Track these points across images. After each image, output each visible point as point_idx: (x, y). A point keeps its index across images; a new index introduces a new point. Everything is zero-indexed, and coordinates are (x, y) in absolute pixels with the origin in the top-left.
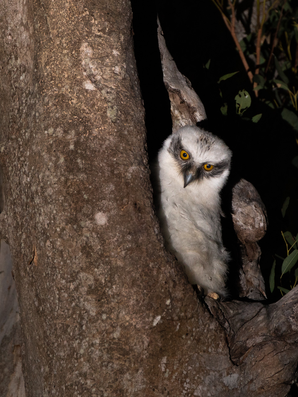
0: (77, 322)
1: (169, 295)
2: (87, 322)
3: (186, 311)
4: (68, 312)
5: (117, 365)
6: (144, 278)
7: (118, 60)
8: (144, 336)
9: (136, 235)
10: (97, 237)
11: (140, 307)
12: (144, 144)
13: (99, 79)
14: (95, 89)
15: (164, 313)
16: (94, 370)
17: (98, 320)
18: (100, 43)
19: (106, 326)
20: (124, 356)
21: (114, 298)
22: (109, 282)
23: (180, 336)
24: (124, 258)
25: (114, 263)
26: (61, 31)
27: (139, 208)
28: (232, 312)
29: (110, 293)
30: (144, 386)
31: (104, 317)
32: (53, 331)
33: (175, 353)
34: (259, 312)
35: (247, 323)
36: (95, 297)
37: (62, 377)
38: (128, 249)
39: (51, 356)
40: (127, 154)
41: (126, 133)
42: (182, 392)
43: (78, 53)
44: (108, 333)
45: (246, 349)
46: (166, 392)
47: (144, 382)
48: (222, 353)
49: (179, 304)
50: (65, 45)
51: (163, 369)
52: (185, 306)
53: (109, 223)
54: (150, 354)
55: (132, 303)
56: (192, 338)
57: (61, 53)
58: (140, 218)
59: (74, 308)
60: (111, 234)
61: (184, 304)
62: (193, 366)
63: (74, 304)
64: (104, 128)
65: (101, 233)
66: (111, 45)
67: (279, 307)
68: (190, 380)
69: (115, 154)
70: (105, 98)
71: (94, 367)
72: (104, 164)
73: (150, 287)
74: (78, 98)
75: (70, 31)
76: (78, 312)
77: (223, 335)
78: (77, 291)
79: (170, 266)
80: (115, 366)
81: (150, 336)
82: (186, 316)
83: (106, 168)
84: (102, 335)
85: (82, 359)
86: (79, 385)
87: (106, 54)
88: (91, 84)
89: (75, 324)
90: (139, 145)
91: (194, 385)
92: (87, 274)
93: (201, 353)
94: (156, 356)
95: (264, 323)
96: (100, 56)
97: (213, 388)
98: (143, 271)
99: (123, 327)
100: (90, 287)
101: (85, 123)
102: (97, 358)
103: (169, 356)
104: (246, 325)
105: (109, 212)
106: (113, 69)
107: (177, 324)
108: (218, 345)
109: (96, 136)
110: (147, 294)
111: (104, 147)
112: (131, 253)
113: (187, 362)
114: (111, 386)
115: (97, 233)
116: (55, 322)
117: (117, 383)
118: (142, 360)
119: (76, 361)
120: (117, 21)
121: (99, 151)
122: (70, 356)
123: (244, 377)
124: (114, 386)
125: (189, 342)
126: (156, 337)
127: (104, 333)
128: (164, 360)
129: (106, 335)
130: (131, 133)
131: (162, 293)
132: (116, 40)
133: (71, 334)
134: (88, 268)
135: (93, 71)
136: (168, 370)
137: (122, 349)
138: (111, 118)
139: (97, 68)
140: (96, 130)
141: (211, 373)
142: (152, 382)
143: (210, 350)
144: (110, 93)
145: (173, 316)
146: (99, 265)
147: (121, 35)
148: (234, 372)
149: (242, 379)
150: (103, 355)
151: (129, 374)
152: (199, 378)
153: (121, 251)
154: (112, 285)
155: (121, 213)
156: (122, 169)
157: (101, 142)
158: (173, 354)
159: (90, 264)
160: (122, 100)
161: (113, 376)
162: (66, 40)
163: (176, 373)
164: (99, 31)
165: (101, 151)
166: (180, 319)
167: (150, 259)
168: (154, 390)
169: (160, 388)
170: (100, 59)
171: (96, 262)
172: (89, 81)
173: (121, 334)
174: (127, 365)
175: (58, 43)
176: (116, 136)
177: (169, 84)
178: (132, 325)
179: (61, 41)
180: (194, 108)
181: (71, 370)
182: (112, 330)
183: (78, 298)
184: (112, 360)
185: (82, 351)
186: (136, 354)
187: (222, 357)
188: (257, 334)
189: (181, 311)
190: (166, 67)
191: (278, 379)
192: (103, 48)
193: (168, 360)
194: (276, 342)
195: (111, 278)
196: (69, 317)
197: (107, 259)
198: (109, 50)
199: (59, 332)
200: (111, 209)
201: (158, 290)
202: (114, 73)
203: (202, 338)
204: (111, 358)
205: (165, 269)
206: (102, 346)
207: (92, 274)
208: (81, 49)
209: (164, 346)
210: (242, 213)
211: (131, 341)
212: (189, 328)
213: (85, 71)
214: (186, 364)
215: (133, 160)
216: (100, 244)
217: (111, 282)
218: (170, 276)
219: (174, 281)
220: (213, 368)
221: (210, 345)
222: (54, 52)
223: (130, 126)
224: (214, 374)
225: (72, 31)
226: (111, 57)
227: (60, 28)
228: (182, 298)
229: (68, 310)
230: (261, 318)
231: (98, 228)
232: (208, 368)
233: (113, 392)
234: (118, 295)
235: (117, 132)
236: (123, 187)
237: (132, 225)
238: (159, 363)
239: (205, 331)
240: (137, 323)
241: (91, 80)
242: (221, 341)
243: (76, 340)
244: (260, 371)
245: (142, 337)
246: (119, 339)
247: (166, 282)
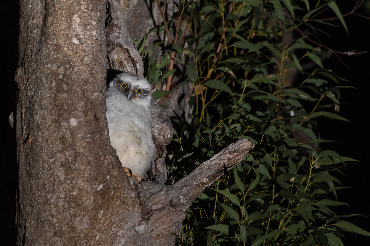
0: (52, 183)
1: (109, 173)
2: (58, 183)
3: (118, 184)
4: (47, 176)
5: (73, 211)
6: (95, 161)
7: (95, 28)
8: (91, 196)
9: (93, 135)
10: (70, 133)
11: (91, 178)
12: (105, 80)
13: (82, 38)
14: (79, 43)
15: (105, 183)
16: (59, 213)
17: (64, 183)
18: (85, 16)
19: (69, 187)
20: (77, 206)
21: (76, 171)
22: (74, 161)
23: (113, 199)
24: (85, 147)
25: (78, 149)
26: (62, 6)
27: (97, 118)
28: (145, 187)
29: (74, 167)
30: (88, 226)
31: (69, 181)
32: (36, 186)
33: (109, 208)
34: (161, 189)
35: (154, 195)
36: (64, 169)
37: (39, 215)
38: (87, 143)
39: (33, 201)
40: (94, 85)
41: (94, 72)
42: (110, 232)
43: (71, 21)
44: (70, 192)
45: (151, 211)
46: (101, 231)
47: (88, 224)
48: (136, 212)
49: (115, 179)
50: (64, 15)
51: (100, 217)
52: (118, 181)
53: (78, 125)
54: (93, 207)
55: (86, 175)
56: (120, 200)
57: (61, 19)
58: (97, 124)
59: (51, 174)
60: (78, 132)
61: (118, 179)
62: (119, 217)
63: (51, 172)
64: (82, 68)
65: (73, 131)
66: (92, 18)
67: (174, 187)
68: (116, 226)
69: (86, 84)
70: (84, 50)
71: (59, 211)
72: (79, 90)
73: (98, 167)
74: (68, 47)
75: (68, 7)
76: (53, 177)
77: (138, 201)
78: (54, 164)
79: (112, 155)
80: (72, 212)
81: (95, 196)
82: (118, 187)
83: (80, 92)
84: (66, 192)
85: (52, 206)
86: (49, 221)
87: (88, 23)
88: (77, 40)
89: (50, 184)
90: (102, 80)
91: (118, 229)
92: (61, 155)
93: (124, 210)
94: (97, 209)
95: (164, 196)
96: (84, 24)
97: (129, 232)
98: (95, 156)
99: (80, 189)
100: (62, 162)
101: (71, 63)
102: (61, 206)
103: (104, 210)
104: (153, 196)
105: (79, 118)
106: (91, 32)
107: (112, 191)
108: (135, 206)
109: (76, 72)
110: (96, 171)
111: (80, 79)
112: (89, 145)
113: (115, 215)
114: (68, 224)
115: (70, 130)
116: (38, 181)
117: (72, 222)
118: (88, 210)
119: (48, 206)
120: (97, 4)
121: (77, 81)
122: (45, 203)
123: (149, 228)
124: (70, 224)
125: (118, 203)
126: (99, 197)
127: (67, 191)
128: (102, 212)
129: (68, 193)
130: (97, 73)
131: (105, 171)
132: (95, 15)
133: (47, 190)
134: (62, 151)
135: (79, 32)
136: (103, 218)
137: (77, 202)
138: (86, 62)
139: (81, 31)
140: (76, 68)
141: (129, 223)
142: (93, 224)
143: (130, 209)
144: (88, 47)
145: (110, 186)
146: (69, 150)
147: (98, 12)
148: (143, 224)
149: (147, 228)
150: (65, 205)
151: (80, 218)
152: (121, 225)
153: (83, 143)
154: (75, 163)
155: (86, 120)
156: (89, 94)
157: (79, 76)
158: (107, 209)
159: (64, 149)
160: (94, 52)
161: (70, 218)
162: (65, 12)
163: (108, 221)
164: (85, 8)
165: (78, 81)
166: (114, 188)
167: (100, 150)
168: (93, 229)
169: (97, 228)
170: (84, 26)
171: (67, 148)
172: (76, 38)
173: (77, 193)
174: (79, 212)
175: (60, 13)
176: (88, 73)
177: (123, 45)
178: (84, 188)
179: (61, 12)
180: (136, 61)
181: (45, 211)
182: (72, 190)
183: (54, 169)
184: (70, 208)
185: (52, 201)
186: (85, 206)
187: (137, 214)
188: (159, 203)
189: (115, 184)
190: (122, 34)
191: (169, 231)
192: (86, 19)
193: (104, 212)
194: (170, 209)
195: (75, 159)
196: (47, 179)
197: (74, 147)
198: (90, 21)
199: (40, 187)
200: (80, 117)
201: (103, 169)
202: (91, 35)
203: (126, 201)
204: (70, 207)
205: (109, 157)
206: (65, 199)
207: (64, 155)
208: (74, 18)
209: (103, 204)
210: (158, 128)
211: (83, 198)
212: (119, 194)
213: (74, 32)
214: (115, 216)
215: (97, 89)
216: (71, 138)
217: (75, 161)
218: (111, 162)
219: (113, 165)
220: (131, 220)
221: (130, 206)
222: (57, 18)
223: (97, 68)
224: (130, 224)
225: (69, 7)
226: (90, 25)
227: (62, 4)
228: (117, 176)
229: (47, 175)
230: (162, 193)
231: (71, 127)
232: (127, 220)
233: (68, 228)
234: (78, 170)
235: (89, 71)
236: (89, 104)
237: (92, 128)
238: (98, 213)
239: (128, 197)
240: (88, 188)
241: (77, 38)
242: (137, 204)
243: (50, 193)
244: (158, 225)
245: (90, 196)
246: (76, 196)
247: (108, 165)
